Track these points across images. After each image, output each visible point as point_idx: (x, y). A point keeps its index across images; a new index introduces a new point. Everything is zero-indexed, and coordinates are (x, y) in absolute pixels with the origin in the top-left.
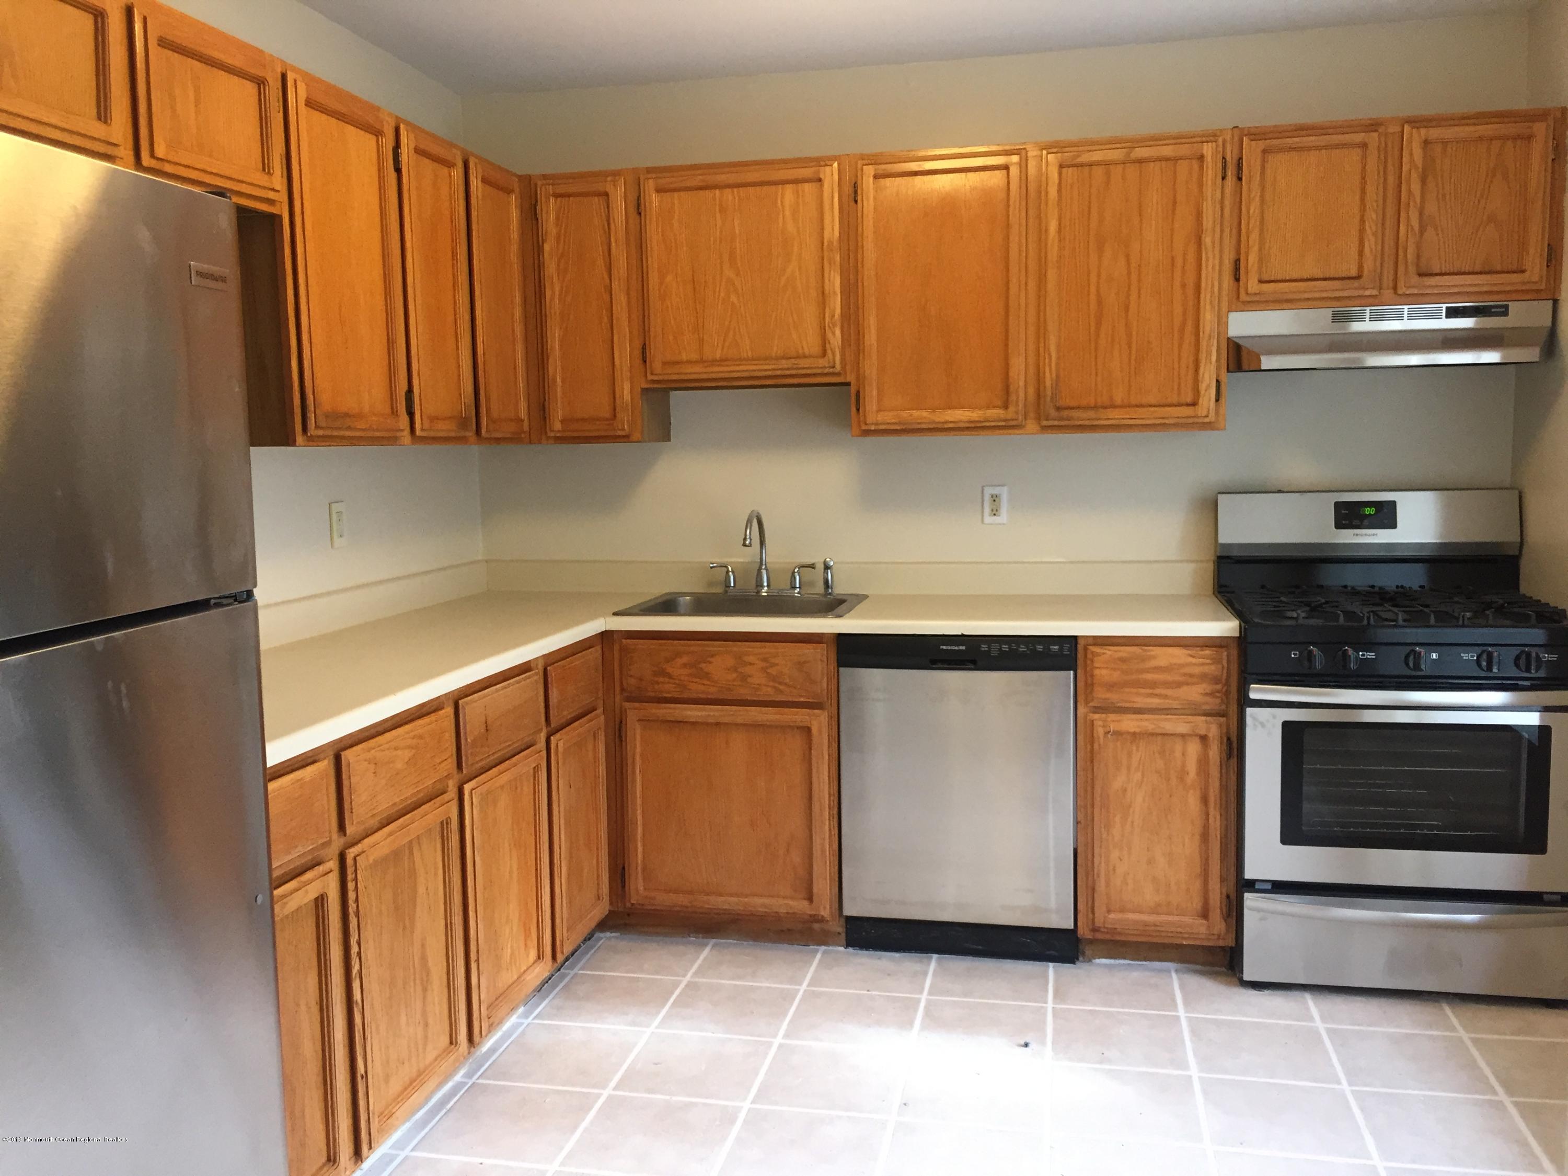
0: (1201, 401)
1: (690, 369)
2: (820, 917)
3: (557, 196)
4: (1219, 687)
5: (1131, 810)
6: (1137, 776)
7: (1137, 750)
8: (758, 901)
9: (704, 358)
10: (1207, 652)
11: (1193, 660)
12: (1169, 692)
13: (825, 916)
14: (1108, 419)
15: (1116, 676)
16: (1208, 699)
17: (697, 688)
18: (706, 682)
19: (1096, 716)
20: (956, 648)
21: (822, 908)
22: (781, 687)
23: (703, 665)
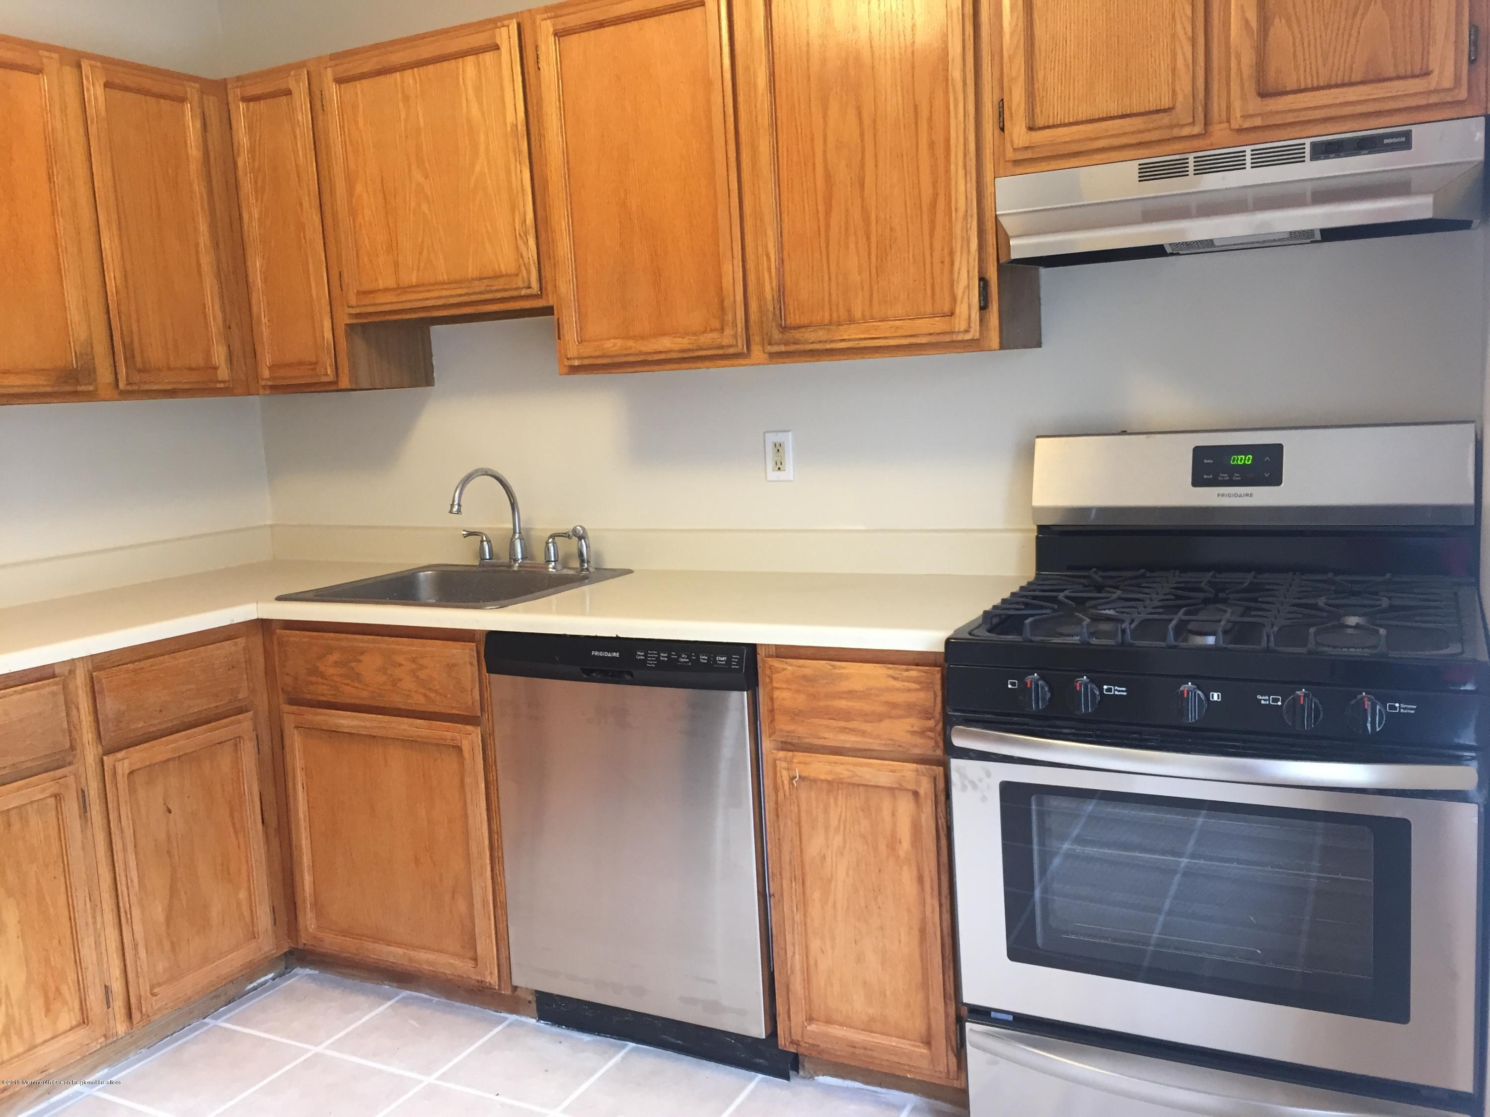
0: (957, 311)
1: (381, 299)
2: (488, 984)
3: (247, 100)
4: (931, 723)
5: (833, 883)
6: (837, 840)
7: (836, 803)
8: (423, 956)
9: (401, 285)
10: (914, 673)
11: (898, 684)
12: (867, 727)
13: (492, 982)
14: (843, 340)
15: (801, 701)
16: (919, 741)
17: (351, 693)
18: (357, 685)
19: (781, 754)
20: (609, 655)
21: (487, 973)
22: (432, 695)
23: (353, 664)
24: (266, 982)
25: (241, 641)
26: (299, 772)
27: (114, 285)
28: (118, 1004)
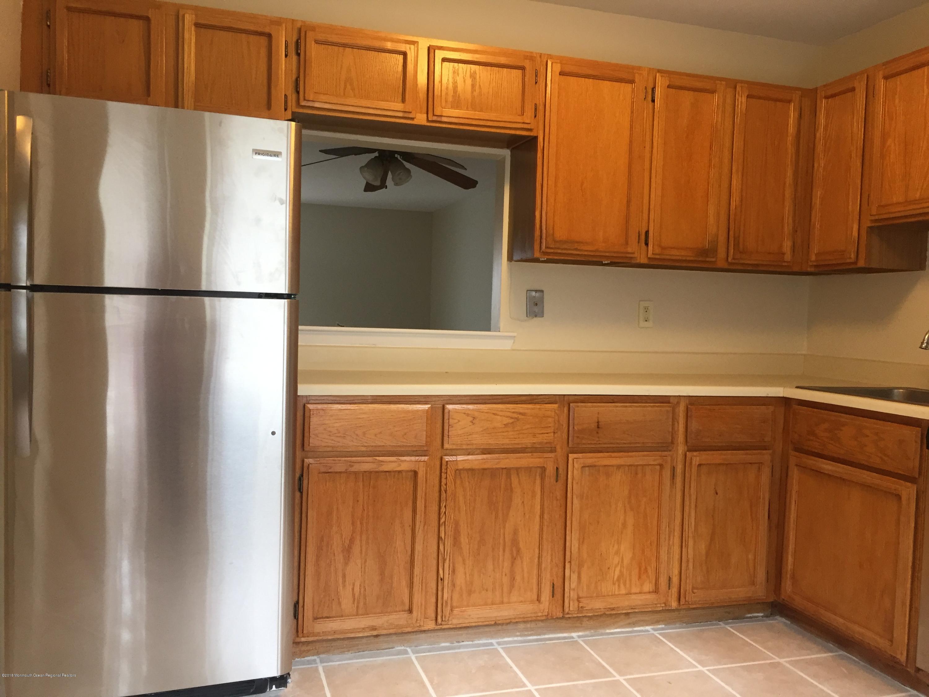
2: (898, 660)
3: (827, 97)
9: (909, 199)
13: (902, 660)
17: (832, 449)
18: (837, 445)
21: (899, 653)
22: (886, 459)
23: (837, 432)
24: (757, 617)
25: (771, 408)
26: (794, 493)
27: (734, 204)
28: (674, 590)
